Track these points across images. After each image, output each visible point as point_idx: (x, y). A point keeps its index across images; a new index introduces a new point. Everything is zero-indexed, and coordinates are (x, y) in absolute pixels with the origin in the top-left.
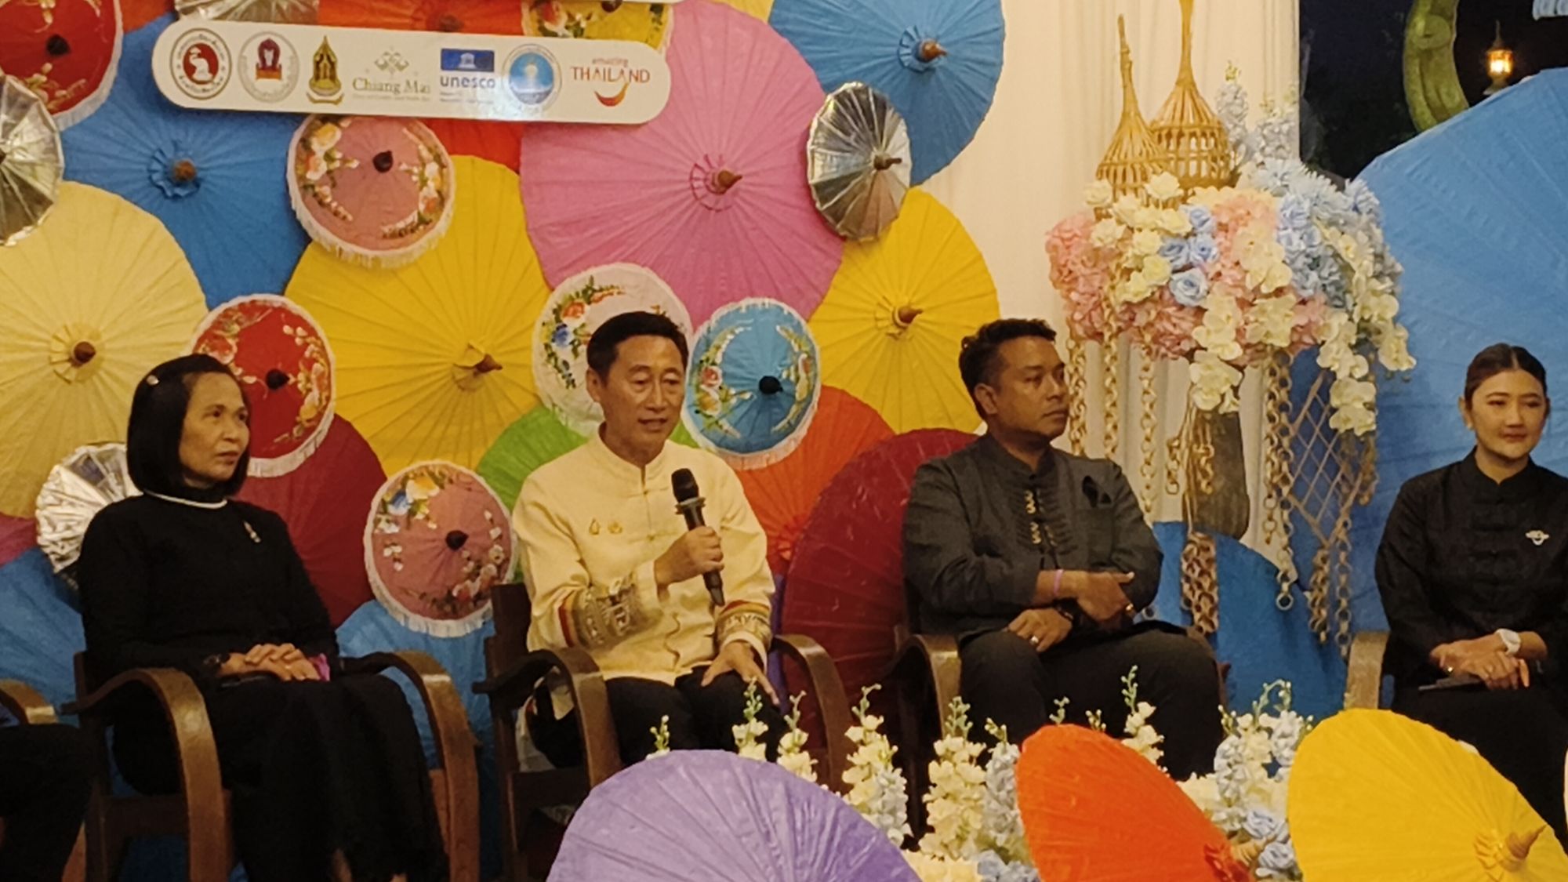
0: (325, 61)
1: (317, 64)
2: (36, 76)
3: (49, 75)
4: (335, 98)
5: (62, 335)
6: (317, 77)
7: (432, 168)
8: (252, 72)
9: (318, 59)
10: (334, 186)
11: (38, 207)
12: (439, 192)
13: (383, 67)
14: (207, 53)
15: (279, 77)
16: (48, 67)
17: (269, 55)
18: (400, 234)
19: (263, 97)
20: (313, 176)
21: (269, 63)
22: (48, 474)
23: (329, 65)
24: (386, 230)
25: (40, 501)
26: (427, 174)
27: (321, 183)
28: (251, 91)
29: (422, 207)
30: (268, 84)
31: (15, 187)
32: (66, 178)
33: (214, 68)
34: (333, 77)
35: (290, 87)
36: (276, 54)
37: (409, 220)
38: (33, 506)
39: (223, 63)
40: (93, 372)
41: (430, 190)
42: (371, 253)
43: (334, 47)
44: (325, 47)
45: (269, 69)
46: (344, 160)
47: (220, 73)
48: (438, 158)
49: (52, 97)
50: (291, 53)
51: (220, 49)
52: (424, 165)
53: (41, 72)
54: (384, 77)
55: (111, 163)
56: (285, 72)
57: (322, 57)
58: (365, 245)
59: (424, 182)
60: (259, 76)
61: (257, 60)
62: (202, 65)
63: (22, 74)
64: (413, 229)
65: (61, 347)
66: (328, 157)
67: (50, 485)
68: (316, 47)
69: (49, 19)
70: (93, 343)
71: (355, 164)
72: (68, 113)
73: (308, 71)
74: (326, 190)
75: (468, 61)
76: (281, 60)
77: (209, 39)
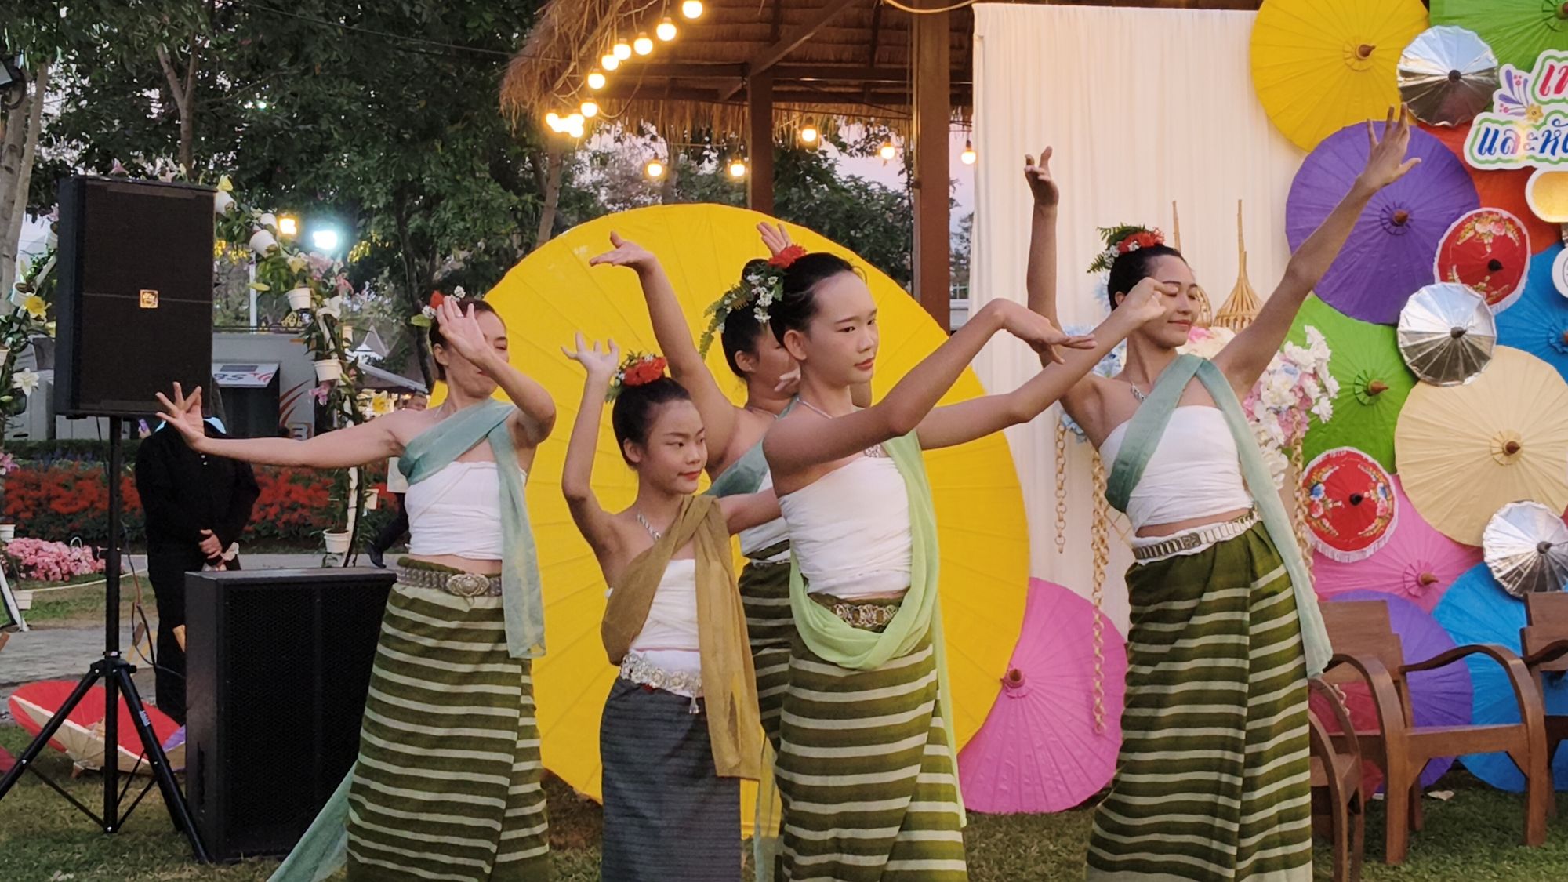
2: (1480, 284)
3: (1488, 283)
5: (1498, 437)
11: (1482, 362)
16: (1488, 278)
22: (1490, 518)
25: (1485, 535)
31: (1469, 349)
32: (1498, 343)
38: (1481, 539)
40: (1517, 459)
49: (1489, 296)
53: (1483, 281)
55: (1528, 335)
63: (1473, 283)
65: (1498, 445)
67: (1491, 527)
69: (1489, 250)
70: (1518, 442)
72: (1498, 305)
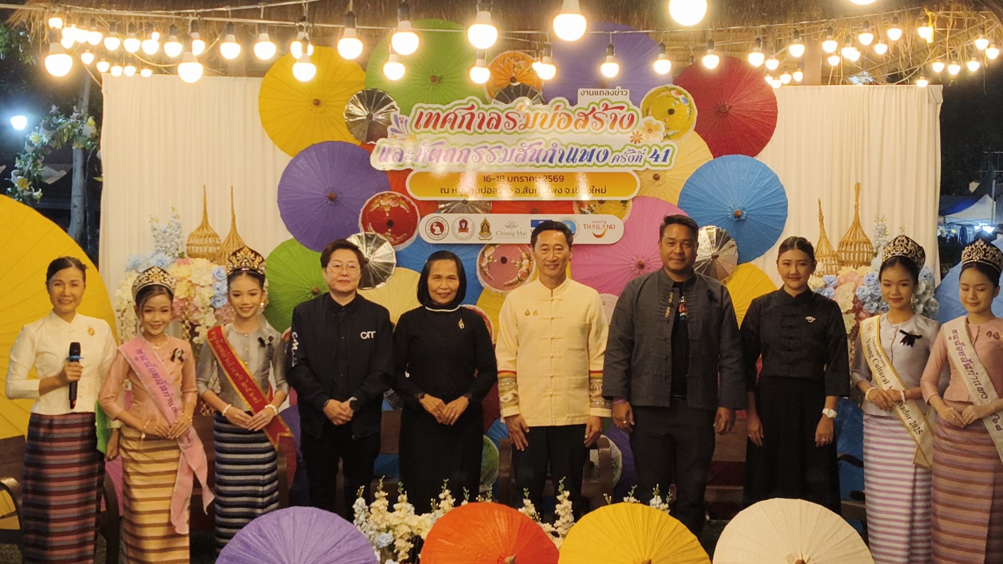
0: (485, 226)
1: (482, 227)
3: (391, 233)
4: (489, 238)
6: (482, 231)
7: (526, 262)
8: (457, 230)
9: (482, 225)
10: (489, 268)
11: (386, 277)
12: (528, 270)
13: (508, 227)
14: (440, 225)
15: (467, 232)
16: (390, 230)
17: (463, 225)
18: (511, 284)
19: (461, 239)
20: (483, 265)
21: (463, 227)
23: (487, 227)
24: (506, 283)
26: (523, 263)
27: (485, 267)
28: (457, 237)
29: (519, 275)
30: (463, 234)
31: (375, 270)
32: (396, 266)
33: (442, 229)
34: (489, 231)
35: (472, 235)
36: (466, 223)
37: (514, 280)
39: (446, 228)
41: (524, 269)
42: (501, 291)
43: (488, 220)
44: (485, 221)
45: (463, 229)
46: (493, 259)
47: (444, 231)
48: (529, 258)
49: (395, 240)
50: (472, 223)
51: (444, 224)
52: (522, 261)
53: (388, 232)
54: (508, 230)
56: (470, 230)
57: (484, 224)
58: (499, 289)
59: (521, 266)
60: (459, 232)
61: (459, 226)
62: (437, 229)
63: (382, 233)
64: (516, 283)
66: (489, 258)
68: (482, 220)
69: (387, 215)
71: (495, 261)
73: (479, 229)
74: (486, 270)
76: (468, 226)
77: (440, 220)
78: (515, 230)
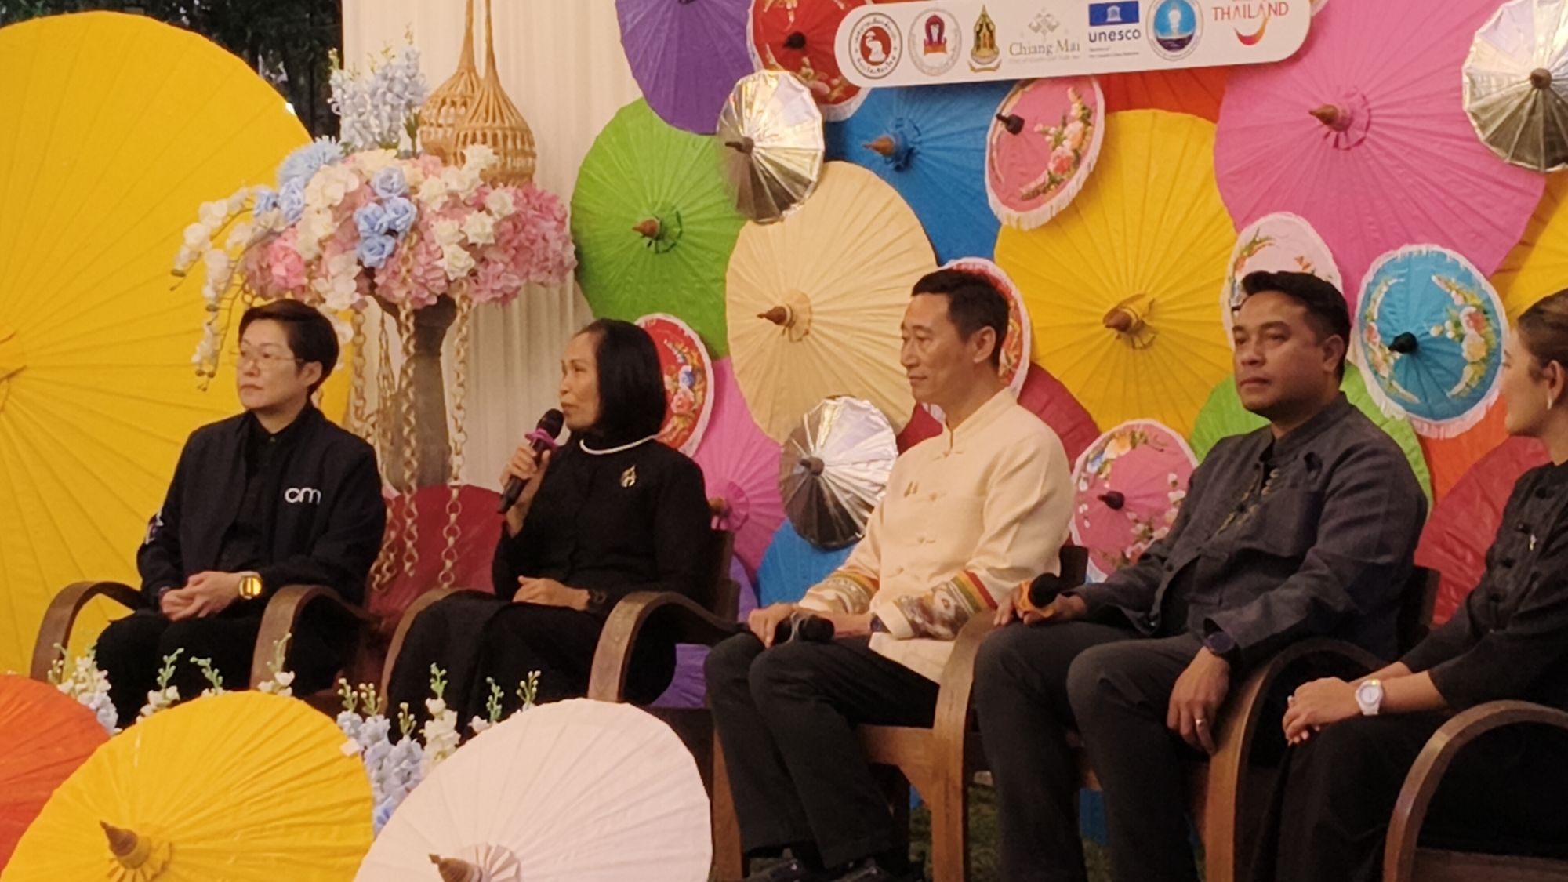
0: (985, 29)
1: (978, 33)
4: (992, 65)
6: (978, 47)
7: (1075, 128)
8: (920, 47)
9: (978, 28)
11: (799, 186)
12: (1075, 151)
13: (1036, 30)
14: (881, 35)
15: (944, 50)
16: (805, 60)
17: (935, 30)
18: (1036, 193)
19: (930, 71)
20: (994, 142)
21: (935, 38)
23: (988, 34)
24: (1024, 191)
26: (1066, 132)
28: (919, 65)
29: (1052, 166)
30: (936, 58)
33: (887, 49)
34: (992, 46)
35: (954, 60)
36: (941, 27)
37: (1042, 181)
39: (895, 43)
40: (806, 333)
41: (1066, 148)
42: (1016, 215)
43: (992, 15)
44: (984, 16)
45: (935, 44)
47: (892, 52)
48: (1086, 119)
50: (954, 26)
51: (891, 31)
54: (1037, 39)
56: (949, 46)
57: (981, 26)
58: (1013, 207)
59: (1059, 140)
60: (926, 52)
61: (924, 36)
62: (876, 46)
64: (1045, 189)
68: (976, 16)
69: (792, 18)
73: (970, 41)
75: (1114, 13)
76: (945, 35)
77: (882, 22)
78: (1051, 38)
